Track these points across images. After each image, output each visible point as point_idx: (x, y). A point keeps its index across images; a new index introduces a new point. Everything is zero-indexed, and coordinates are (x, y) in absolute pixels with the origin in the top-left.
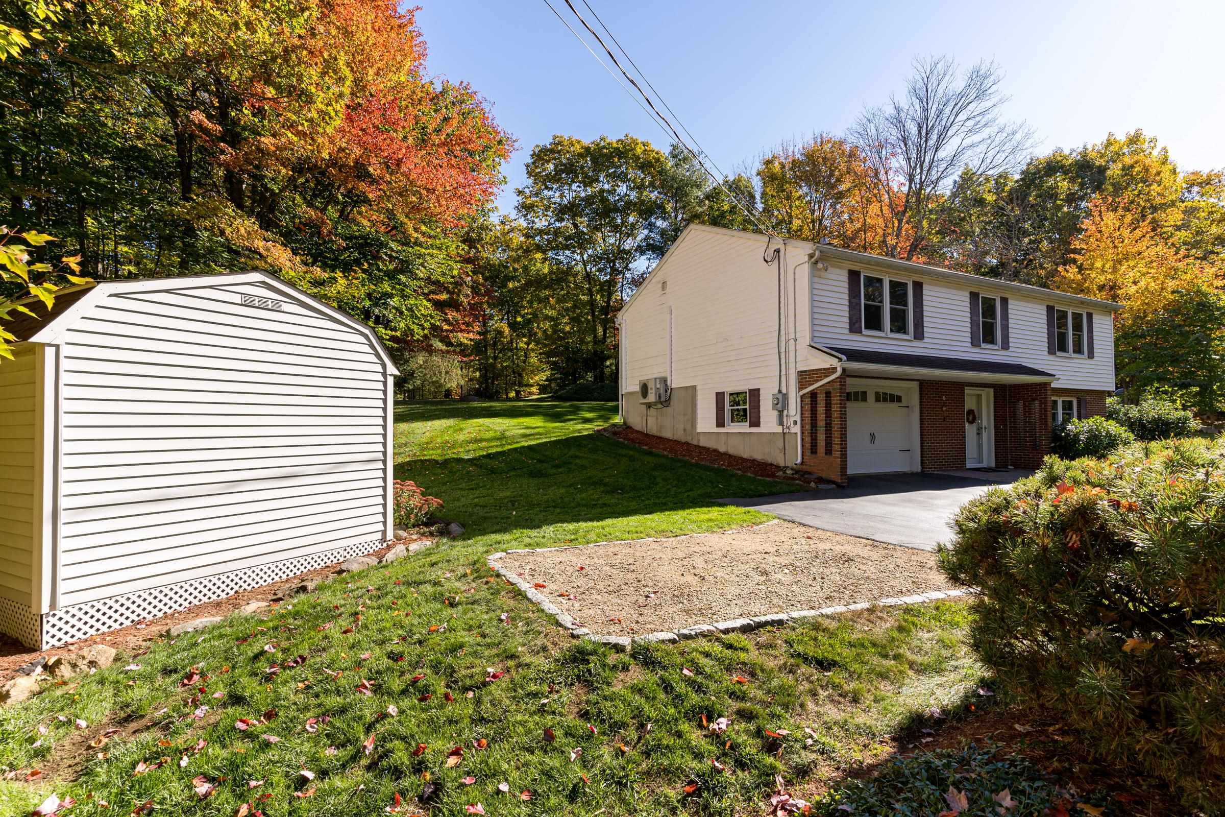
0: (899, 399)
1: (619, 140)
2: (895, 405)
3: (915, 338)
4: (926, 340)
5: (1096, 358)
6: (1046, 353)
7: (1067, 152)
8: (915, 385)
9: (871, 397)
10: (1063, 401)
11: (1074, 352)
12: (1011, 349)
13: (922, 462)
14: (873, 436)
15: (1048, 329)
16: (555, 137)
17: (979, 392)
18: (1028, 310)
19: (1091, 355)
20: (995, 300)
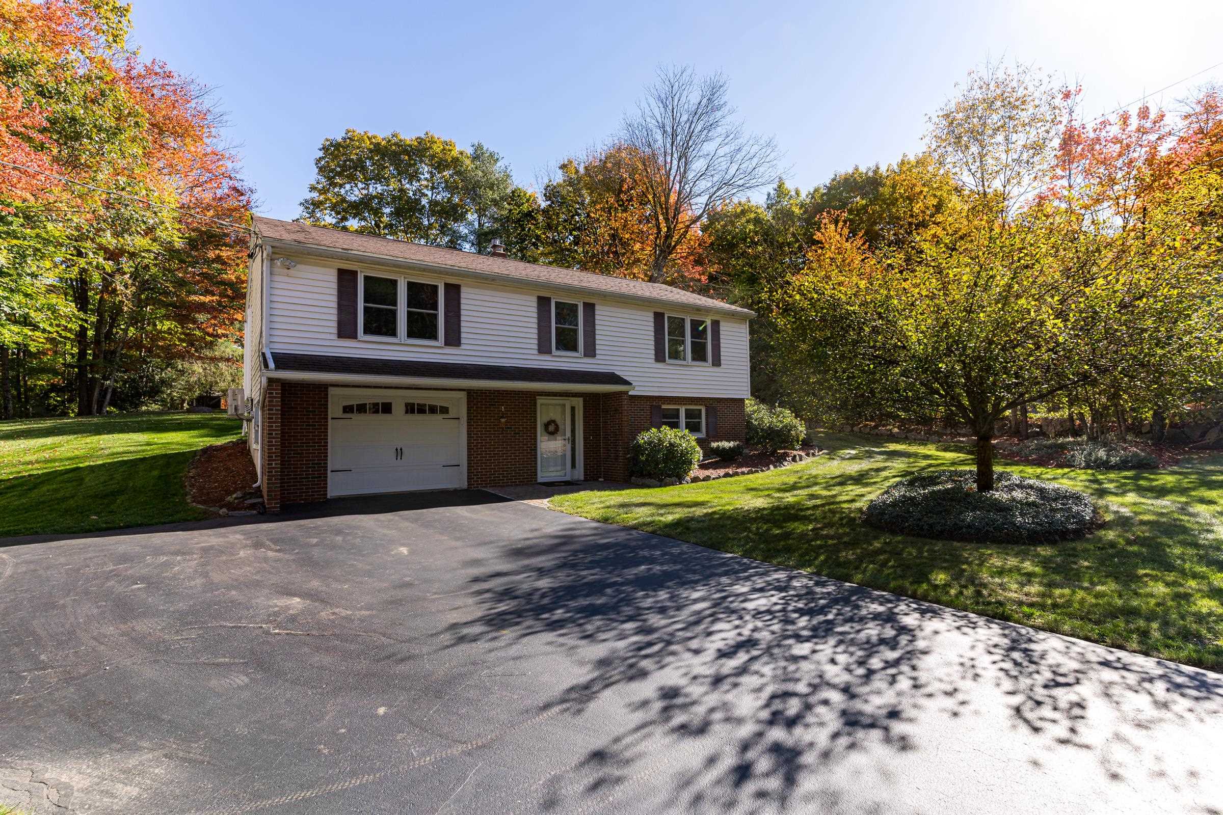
0: (445, 410)
1: (419, 138)
2: (439, 417)
3: (446, 344)
4: (463, 347)
5: (722, 366)
6: (653, 361)
7: (863, 169)
8: (463, 395)
9: (398, 409)
10: (686, 410)
11: (694, 359)
12: (598, 357)
13: (469, 478)
14: (399, 453)
15: (655, 336)
16: (348, 131)
17: (561, 402)
18: (626, 316)
19: (717, 362)
20: (576, 305)
